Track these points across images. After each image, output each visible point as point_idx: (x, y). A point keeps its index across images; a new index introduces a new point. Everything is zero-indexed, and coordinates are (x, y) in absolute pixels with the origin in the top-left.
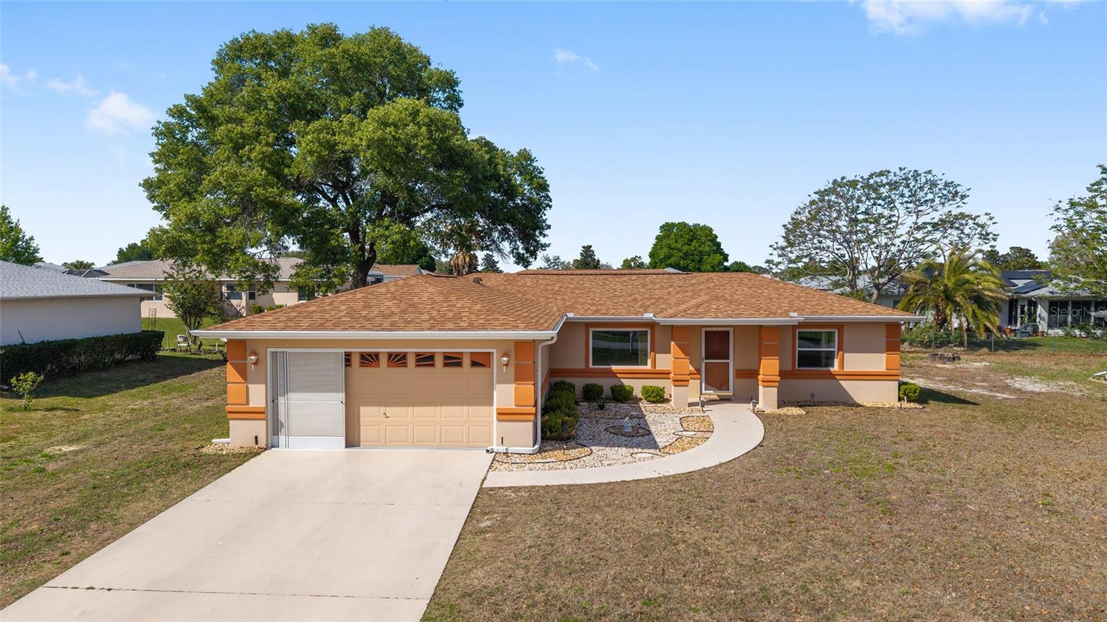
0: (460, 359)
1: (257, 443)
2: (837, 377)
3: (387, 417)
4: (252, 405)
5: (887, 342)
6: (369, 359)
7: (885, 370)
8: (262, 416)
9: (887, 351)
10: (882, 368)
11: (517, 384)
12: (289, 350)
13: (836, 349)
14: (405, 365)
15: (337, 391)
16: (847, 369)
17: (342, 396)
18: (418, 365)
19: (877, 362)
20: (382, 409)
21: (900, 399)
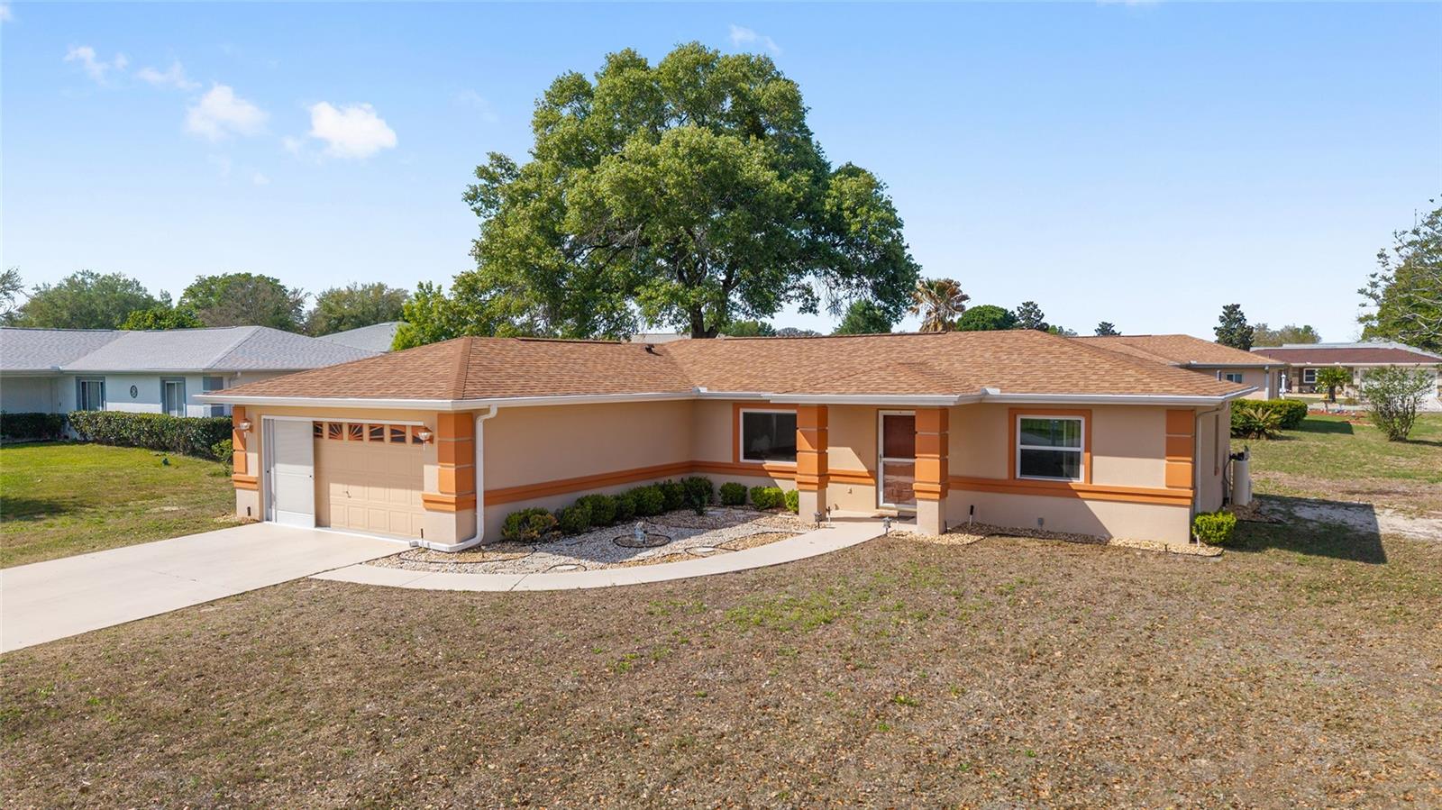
0: (404, 433)
1: (249, 514)
2: (1079, 494)
3: (349, 497)
4: (250, 474)
5: (1167, 438)
6: (336, 429)
7: (1166, 488)
8: (255, 486)
9: (1168, 455)
10: (1160, 485)
11: (442, 466)
12: (276, 418)
13: (1081, 449)
14: (360, 438)
15: (309, 465)
16: (1099, 482)
17: (310, 469)
18: (371, 439)
19: (1153, 472)
20: (345, 487)
21: (1193, 540)
